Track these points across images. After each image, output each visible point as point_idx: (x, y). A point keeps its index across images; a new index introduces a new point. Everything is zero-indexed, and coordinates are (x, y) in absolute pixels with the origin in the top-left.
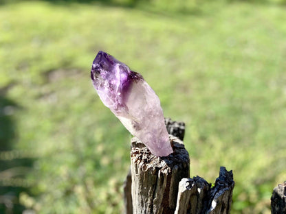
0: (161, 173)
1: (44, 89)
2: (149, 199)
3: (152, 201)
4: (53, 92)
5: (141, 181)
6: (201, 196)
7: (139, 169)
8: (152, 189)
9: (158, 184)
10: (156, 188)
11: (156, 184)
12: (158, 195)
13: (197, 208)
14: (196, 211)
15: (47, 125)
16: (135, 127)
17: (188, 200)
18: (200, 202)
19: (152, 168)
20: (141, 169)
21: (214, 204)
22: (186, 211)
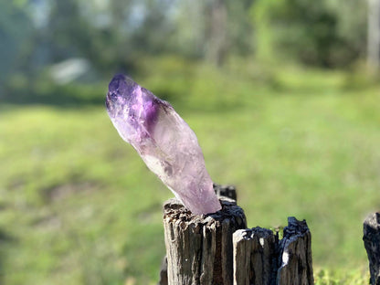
0: (207, 230)
1: (43, 212)
2: (194, 279)
3: (197, 279)
4: (55, 215)
5: (180, 249)
6: (266, 251)
7: (175, 230)
8: (197, 258)
9: (205, 248)
10: (201, 255)
11: (201, 249)
12: (206, 266)
13: (263, 273)
14: (263, 279)
15: (45, 260)
16: (166, 170)
17: (248, 260)
18: (267, 262)
19: (193, 224)
20: (178, 228)
21: (285, 258)
22: (248, 280)
